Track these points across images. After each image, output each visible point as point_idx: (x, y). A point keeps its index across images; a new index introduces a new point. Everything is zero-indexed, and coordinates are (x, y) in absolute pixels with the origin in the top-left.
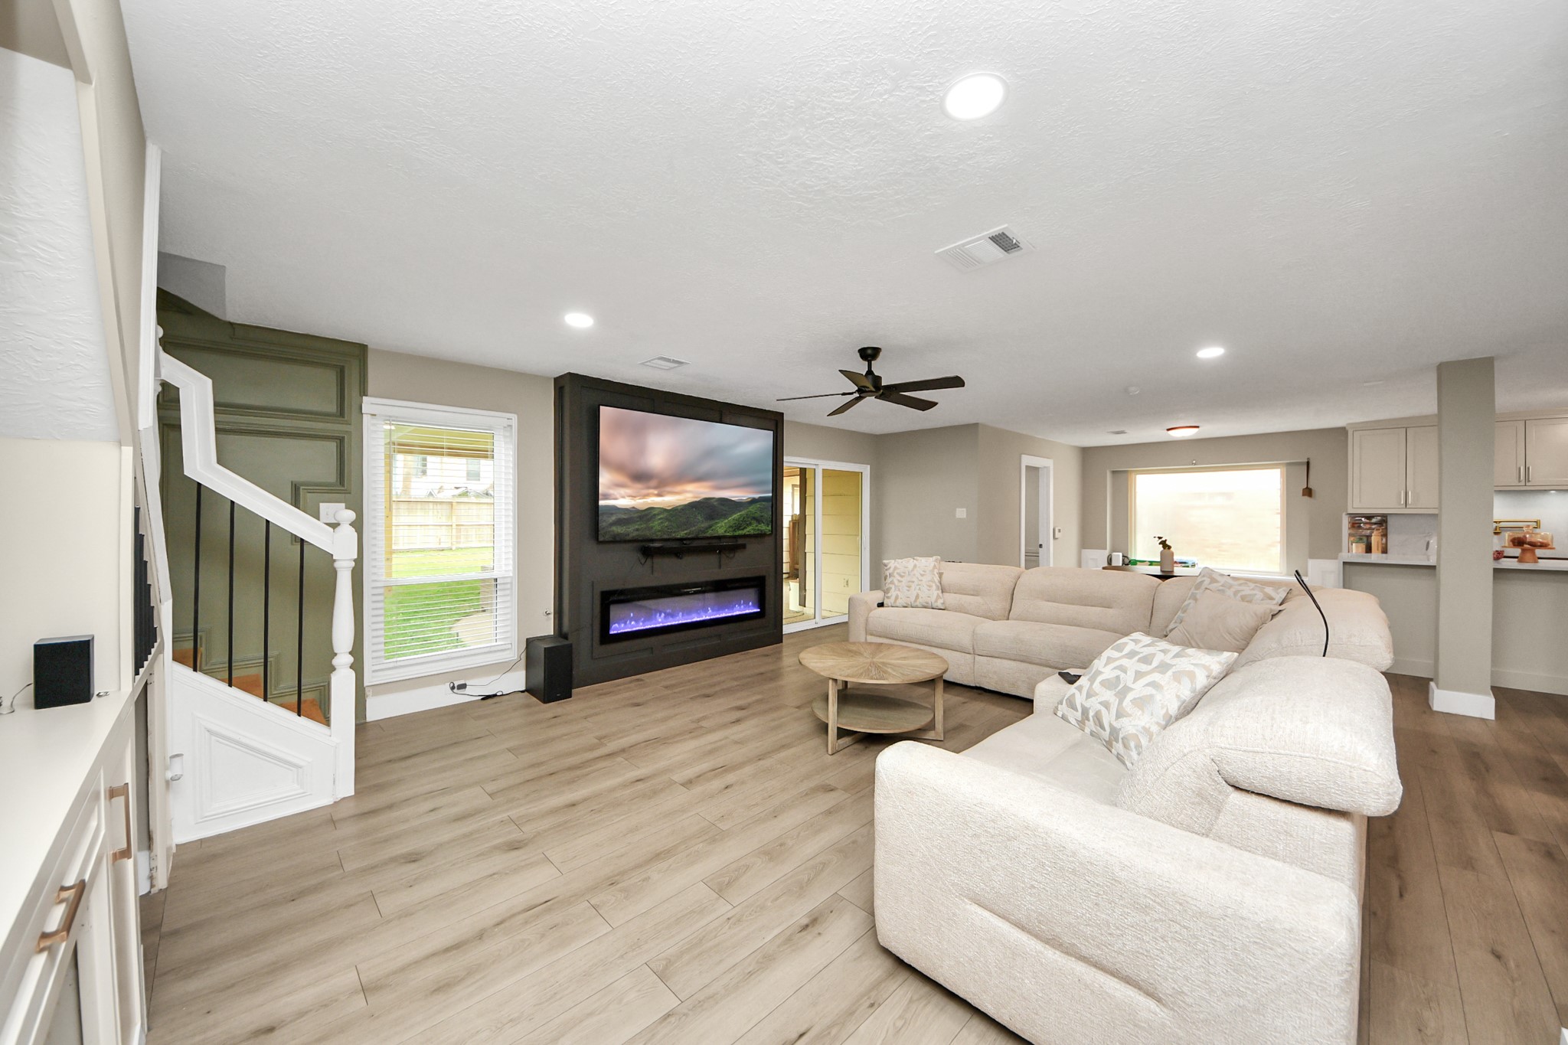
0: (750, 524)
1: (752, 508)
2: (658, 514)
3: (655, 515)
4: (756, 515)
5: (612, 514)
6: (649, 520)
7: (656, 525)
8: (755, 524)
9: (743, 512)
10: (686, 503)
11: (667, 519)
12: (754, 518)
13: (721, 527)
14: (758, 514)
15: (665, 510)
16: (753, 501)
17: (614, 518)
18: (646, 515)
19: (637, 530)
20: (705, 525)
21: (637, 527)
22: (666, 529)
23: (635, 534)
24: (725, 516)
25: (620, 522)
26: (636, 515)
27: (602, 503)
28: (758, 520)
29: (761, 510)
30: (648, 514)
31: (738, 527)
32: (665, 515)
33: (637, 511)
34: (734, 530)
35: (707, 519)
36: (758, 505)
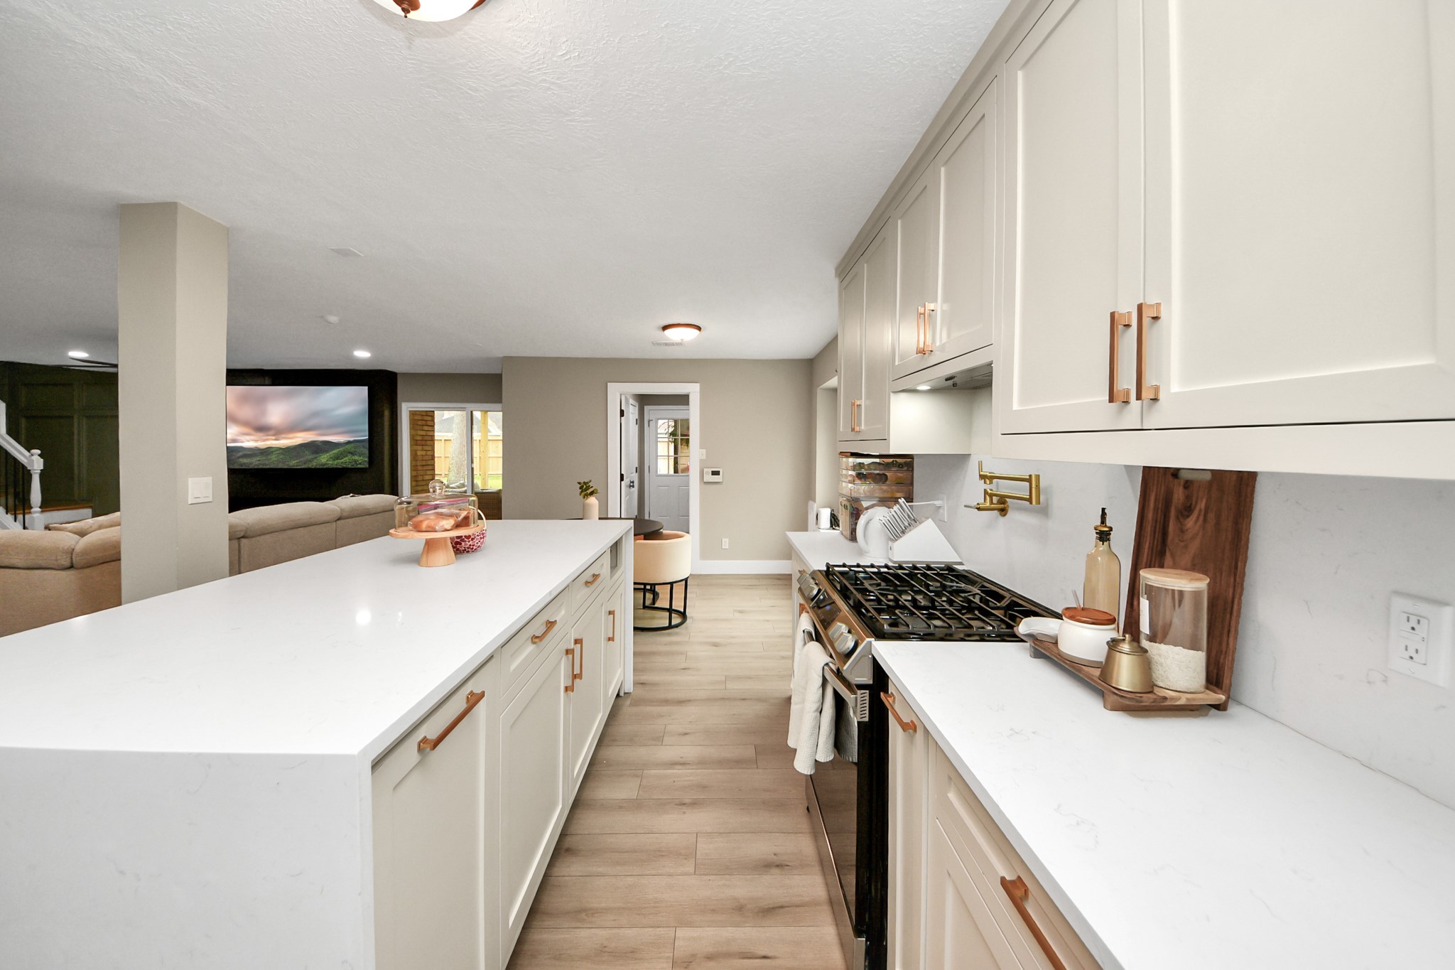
0: (346, 456)
1: (356, 446)
2: (275, 451)
3: (272, 452)
5: (239, 451)
6: (268, 455)
7: (273, 457)
8: (350, 456)
9: (341, 449)
10: (296, 444)
11: (282, 454)
12: (350, 453)
13: (324, 460)
15: (281, 449)
16: (349, 442)
17: (240, 454)
19: (259, 460)
20: (312, 457)
22: (283, 460)
23: (257, 463)
24: (327, 451)
25: (245, 456)
26: (258, 452)
27: (233, 445)
28: (352, 454)
30: (267, 451)
31: (337, 457)
32: (281, 451)
33: (259, 449)
34: (334, 460)
35: (313, 453)
36: (352, 445)
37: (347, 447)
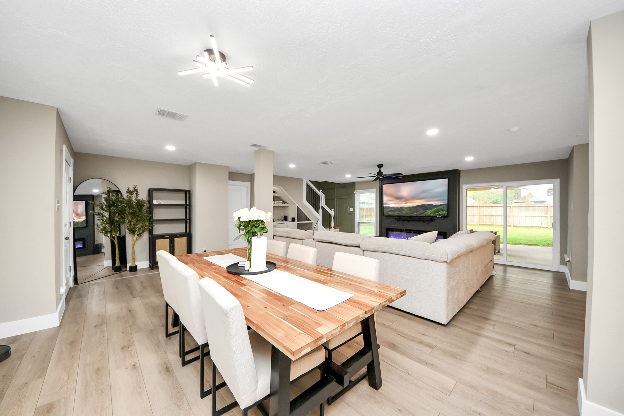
0: (440, 211)
1: (441, 207)
2: (405, 209)
4: (442, 209)
5: (388, 208)
6: (402, 210)
7: (404, 211)
8: (441, 211)
9: (437, 208)
10: (416, 205)
11: (408, 210)
12: (441, 210)
13: (429, 213)
14: (443, 209)
15: (408, 207)
16: (441, 205)
17: (389, 210)
18: (401, 209)
19: (397, 213)
20: (423, 211)
21: (397, 212)
22: (408, 213)
24: (430, 209)
25: (391, 210)
26: (397, 209)
27: (384, 205)
28: (443, 210)
29: (444, 207)
30: (402, 209)
31: (435, 212)
32: (408, 209)
33: (398, 208)
34: (434, 213)
35: (423, 210)
36: (443, 206)
37: (440, 207)
